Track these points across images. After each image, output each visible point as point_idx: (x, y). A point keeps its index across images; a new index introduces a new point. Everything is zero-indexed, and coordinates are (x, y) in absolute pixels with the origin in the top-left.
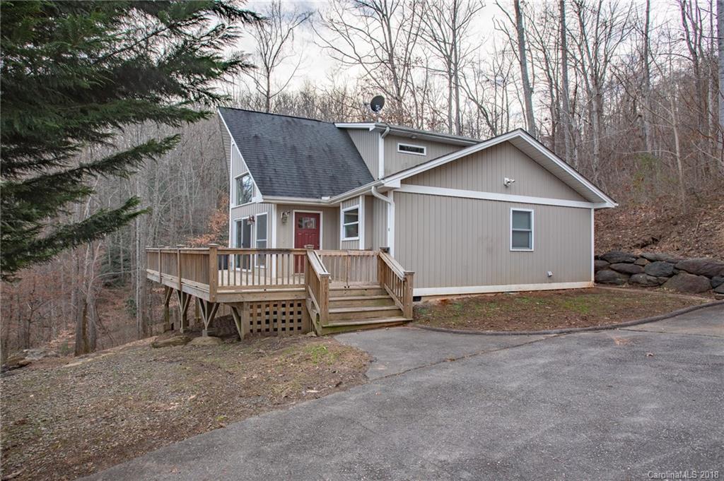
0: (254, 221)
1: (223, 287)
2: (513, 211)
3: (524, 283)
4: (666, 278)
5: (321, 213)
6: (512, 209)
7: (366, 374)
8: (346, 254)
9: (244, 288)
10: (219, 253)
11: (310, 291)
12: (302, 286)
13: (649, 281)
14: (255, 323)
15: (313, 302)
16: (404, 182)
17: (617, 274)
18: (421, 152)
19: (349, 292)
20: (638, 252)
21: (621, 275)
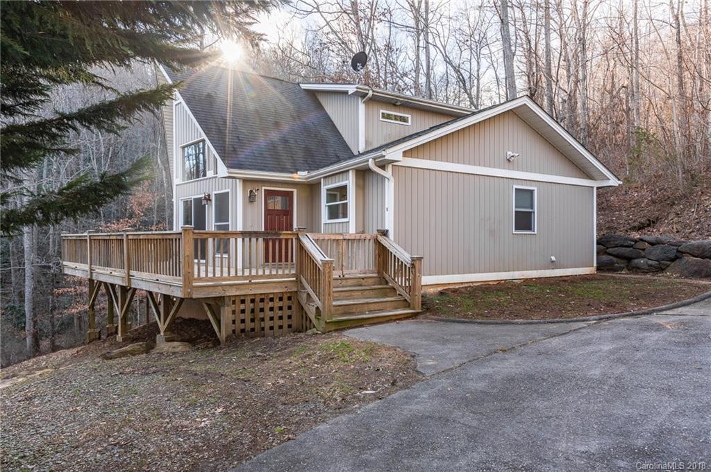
0: (210, 200)
1: (200, 279)
2: (516, 189)
3: (527, 270)
4: (668, 263)
5: (295, 191)
6: (515, 187)
7: (418, 368)
8: (341, 238)
9: (225, 279)
10: (196, 237)
11: (304, 281)
12: (293, 275)
13: (651, 266)
14: (238, 322)
15: (308, 294)
16: (405, 154)
17: (615, 259)
18: (405, 122)
19: (344, 281)
20: (636, 235)
21: (619, 261)
